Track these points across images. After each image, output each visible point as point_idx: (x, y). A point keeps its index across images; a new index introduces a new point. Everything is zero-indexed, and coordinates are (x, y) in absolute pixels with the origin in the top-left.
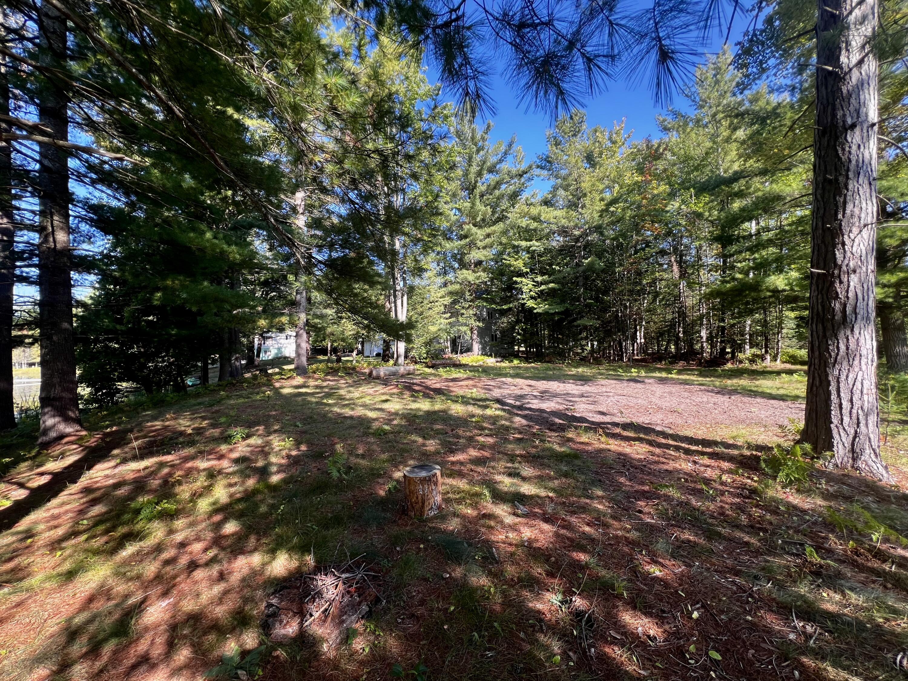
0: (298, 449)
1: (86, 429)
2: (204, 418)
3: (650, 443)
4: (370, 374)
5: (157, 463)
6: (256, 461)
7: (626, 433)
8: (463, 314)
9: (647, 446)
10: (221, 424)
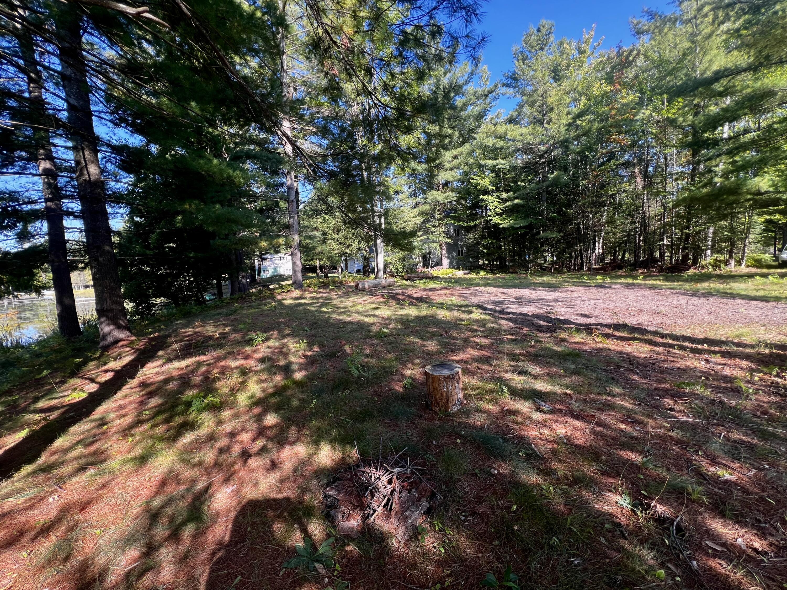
0: (311, 349)
1: (135, 335)
2: (226, 325)
3: (650, 342)
4: (357, 286)
5: (195, 362)
6: (278, 360)
7: (618, 334)
8: (432, 232)
9: (647, 346)
10: (241, 329)
